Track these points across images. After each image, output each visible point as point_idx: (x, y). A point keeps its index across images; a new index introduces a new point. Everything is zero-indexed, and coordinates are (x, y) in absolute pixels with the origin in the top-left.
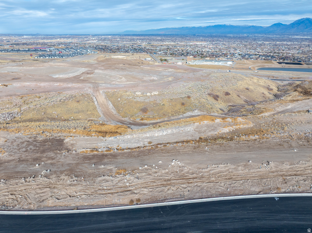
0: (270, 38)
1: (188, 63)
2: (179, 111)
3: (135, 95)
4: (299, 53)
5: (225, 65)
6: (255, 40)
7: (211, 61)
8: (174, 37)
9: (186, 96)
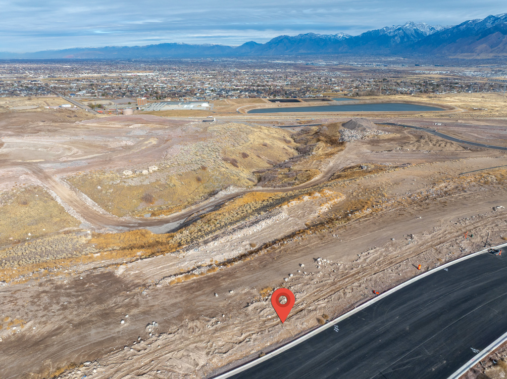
0: (245, 64)
1: (139, 109)
2: (198, 192)
3: (124, 177)
4: (288, 85)
5: (199, 108)
6: (225, 66)
7: (176, 103)
8: (94, 64)
9: (200, 166)
